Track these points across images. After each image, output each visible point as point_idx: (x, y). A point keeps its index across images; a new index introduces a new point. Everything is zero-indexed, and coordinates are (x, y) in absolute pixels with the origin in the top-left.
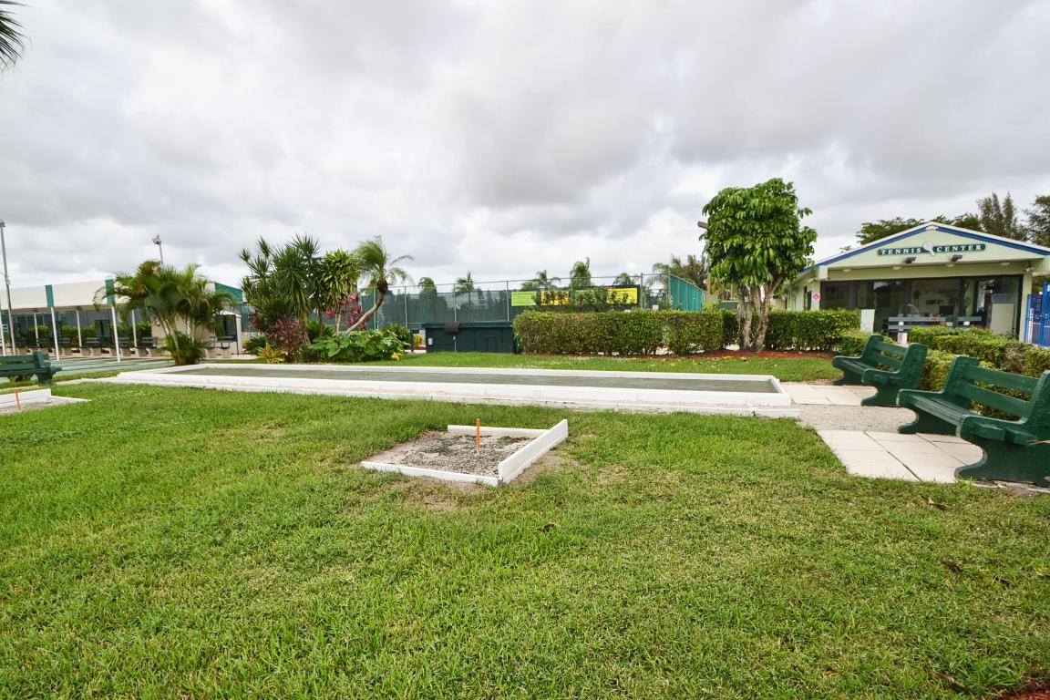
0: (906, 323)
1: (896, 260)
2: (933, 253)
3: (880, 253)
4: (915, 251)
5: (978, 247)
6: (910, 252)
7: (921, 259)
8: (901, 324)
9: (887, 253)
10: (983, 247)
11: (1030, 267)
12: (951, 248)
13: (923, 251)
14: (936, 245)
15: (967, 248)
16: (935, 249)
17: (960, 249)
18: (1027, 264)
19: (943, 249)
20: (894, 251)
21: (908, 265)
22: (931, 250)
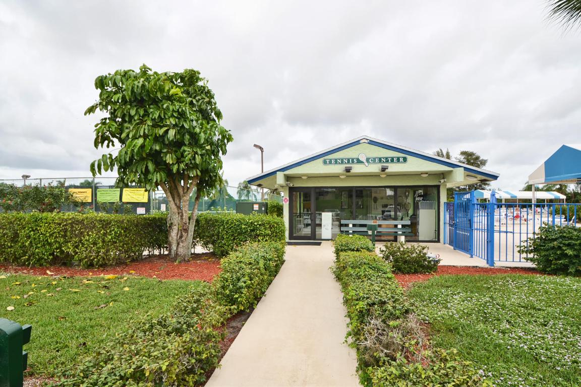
0: (354, 225)
1: (338, 169)
2: (367, 164)
3: (325, 162)
4: (353, 162)
5: (401, 160)
6: (349, 162)
7: (357, 169)
8: (351, 226)
9: (330, 162)
10: (405, 160)
11: (444, 178)
12: (380, 160)
13: (359, 161)
14: (369, 156)
15: (392, 161)
16: (368, 160)
17: (387, 161)
18: (442, 176)
19: (374, 160)
20: (336, 162)
21: (348, 174)
22: (365, 161)
